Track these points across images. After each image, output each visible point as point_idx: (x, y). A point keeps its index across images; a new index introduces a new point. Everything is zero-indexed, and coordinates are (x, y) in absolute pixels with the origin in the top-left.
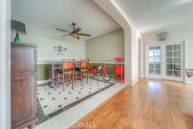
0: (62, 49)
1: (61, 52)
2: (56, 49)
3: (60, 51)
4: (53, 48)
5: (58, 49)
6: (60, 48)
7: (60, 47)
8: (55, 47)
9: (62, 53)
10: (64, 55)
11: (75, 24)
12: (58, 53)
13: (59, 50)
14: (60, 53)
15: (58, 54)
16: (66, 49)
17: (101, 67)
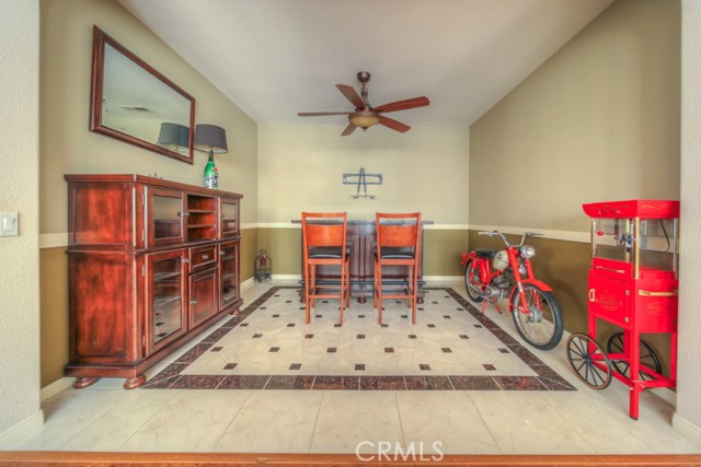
0: (368, 179)
1: (365, 191)
2: (349, 179)
3: (362, 186)
4: (341, 179)
5: (356, 179)
6: (360, 175)
7: (362, 174)
8: (345, 176)
9: (369, 193)
10: (373, 198)
11: (364, 75)
12: (356, 194)
13: (359, 184)
14: (362, 193)
15: (356, 197)
16: (380, 177)
17: (504, 256)
